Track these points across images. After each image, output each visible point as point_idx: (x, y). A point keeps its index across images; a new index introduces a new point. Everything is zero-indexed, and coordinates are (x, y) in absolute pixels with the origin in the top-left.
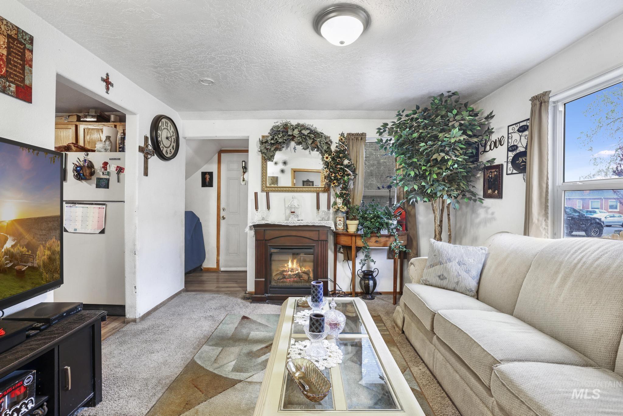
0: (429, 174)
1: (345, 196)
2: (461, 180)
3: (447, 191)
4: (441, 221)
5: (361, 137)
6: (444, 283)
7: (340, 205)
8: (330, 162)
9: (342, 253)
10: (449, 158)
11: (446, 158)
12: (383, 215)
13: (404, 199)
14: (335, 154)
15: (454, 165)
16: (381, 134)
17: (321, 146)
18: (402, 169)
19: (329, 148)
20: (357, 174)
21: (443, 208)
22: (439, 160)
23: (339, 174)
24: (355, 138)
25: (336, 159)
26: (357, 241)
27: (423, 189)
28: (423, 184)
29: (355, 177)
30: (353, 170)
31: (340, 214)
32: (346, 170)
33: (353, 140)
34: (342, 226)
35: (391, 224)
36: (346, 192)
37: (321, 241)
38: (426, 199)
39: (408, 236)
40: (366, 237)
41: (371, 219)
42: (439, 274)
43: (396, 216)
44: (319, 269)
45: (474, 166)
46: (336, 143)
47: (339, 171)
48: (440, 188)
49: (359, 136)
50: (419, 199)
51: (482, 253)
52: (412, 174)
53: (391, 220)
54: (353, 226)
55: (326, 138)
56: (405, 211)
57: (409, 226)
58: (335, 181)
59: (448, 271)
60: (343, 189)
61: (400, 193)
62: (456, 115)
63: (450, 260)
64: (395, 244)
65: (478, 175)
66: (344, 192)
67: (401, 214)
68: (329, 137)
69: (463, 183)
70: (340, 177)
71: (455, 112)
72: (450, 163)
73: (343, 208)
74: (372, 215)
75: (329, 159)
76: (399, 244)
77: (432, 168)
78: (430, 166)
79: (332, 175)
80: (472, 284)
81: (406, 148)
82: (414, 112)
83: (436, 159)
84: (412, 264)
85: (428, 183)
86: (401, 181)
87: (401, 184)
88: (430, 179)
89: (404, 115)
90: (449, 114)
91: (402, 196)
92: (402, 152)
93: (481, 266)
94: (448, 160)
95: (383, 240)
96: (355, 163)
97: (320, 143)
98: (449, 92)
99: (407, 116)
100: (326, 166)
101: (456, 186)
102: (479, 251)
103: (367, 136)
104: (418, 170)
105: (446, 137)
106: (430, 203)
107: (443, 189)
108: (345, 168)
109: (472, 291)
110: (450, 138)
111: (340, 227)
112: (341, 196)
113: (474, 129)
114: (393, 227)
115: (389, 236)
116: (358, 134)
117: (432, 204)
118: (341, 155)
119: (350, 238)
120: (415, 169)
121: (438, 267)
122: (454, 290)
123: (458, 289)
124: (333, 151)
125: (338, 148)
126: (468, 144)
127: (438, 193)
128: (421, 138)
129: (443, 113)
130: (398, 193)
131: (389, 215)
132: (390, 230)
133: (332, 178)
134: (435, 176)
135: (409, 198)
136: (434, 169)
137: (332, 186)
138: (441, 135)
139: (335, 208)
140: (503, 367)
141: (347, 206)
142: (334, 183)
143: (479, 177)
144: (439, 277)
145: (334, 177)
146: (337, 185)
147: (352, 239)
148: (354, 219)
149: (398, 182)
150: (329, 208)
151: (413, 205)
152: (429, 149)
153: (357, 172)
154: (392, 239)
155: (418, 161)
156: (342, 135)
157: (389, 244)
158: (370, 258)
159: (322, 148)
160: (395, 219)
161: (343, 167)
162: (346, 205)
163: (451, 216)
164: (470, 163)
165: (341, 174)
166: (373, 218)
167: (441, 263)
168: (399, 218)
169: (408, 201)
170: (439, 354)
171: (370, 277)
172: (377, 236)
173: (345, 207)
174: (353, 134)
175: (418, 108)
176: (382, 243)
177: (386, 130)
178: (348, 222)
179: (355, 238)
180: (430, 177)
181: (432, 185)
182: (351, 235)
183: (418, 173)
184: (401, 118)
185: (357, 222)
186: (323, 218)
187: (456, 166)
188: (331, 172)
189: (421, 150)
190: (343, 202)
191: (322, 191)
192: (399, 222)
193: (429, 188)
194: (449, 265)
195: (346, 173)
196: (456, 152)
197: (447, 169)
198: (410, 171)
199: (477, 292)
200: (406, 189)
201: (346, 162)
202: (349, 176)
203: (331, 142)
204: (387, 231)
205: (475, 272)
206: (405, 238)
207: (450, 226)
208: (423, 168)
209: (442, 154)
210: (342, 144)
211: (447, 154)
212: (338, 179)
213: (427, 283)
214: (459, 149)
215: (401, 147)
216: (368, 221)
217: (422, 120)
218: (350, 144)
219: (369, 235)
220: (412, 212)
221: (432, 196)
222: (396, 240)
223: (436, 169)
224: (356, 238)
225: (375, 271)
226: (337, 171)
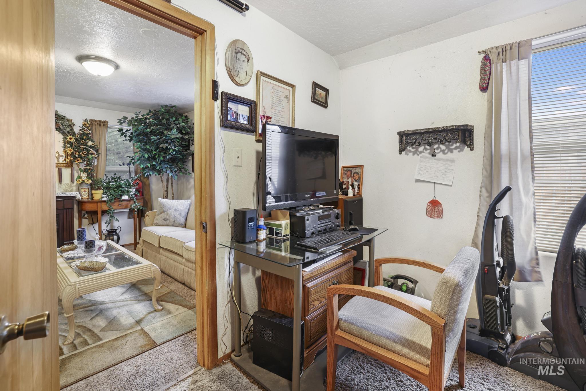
0: (158, 157)
1: (89, 171)
2: (178, 161)
3: (170, 168)
4: (167, 188)
5: (104, 124)
6: (167, 222)
7: (85, 179)
8: (74, 142)
9: (86, 218)
10: (170, 147)
11: (168, 148)
12: (124, 185)
13: (140, 173)
14: (79, 136)
15: (173, 152)
16: (121, 124)
17: (64, 128)
18: (138, 153)
19: (72, 130)
20: (100, 154)
21: (168, 179)
22: (164, 148)
23: (82, 152)
24: (97, 124)
25: (79, 140)
26: (102, 206)
27: (154, 166)
28: (154, 163)
29: (98, 156)
30: (96, 150)
31: (85, 186)
32: (90, 150)
33: (95, 125)
34: (87, 196)
35: (131, 192)
36: (90, 168)
37: (66, 209)
38: (156, 173)
39: (144, 199)
40: (110, 202)
41: (114, 189)
42: (164, 218)
43: (135, 185)
44: (65, 233)
45: (186, 153)
46: (80, 127)
47: (83, 150)
48: (166, 166)
49: (102, 123)
50: (151, 173)
51: (188, 203)
52: (146, 156)
53: (131, 189)
54: (98, 195)
55: (68, 120)
56: (141, 182)
57: (145, 192)
58: (79, 159)
59: (169, 216)
60: (87, 165)
61: (137, 168)
62: (175, 120)
63: (170, 209)
64: (134, 205)
65: (190, 158)
66: (88, 168)
67: (138, 184)
68: (71, 120)
69: (180, 164)
70: (84, 155)
71: (174, 119)
72: (171, 151)
73: (88, 181)
74: (114, 186)
75: (73, 140)
76: (138, 205)
77: (160, 153)
78: (159, 151)
79: (76, 153)
80: (182, 220)
81: (142, 138)
82: (148, 114)
83: (162, 147)
84: (147, 215)
85: (157, 163)
86: (138, 160)
87: (138, 163)
88: (158, 160)
89: (141, 115)
90: (171, 119)
91: (139, 171)
92: (138, 140)
93: (187, 210)
94: (170, 149)
95: (124, 203)
96: (98, 145)
97: (62, 125)
98: (170, 105)
99: (142, 116)
100: (69, 146)
101: (175, 165)
102: (186, 202)
103: (109, 124)
104: (150, 153)
105: (168, 134)
106: (160, 176)
107: (168, 167)
108: (89, 149)
109: (182, 224)
110: (171, 135)
111: (85, 196)
112: (85, 171)
113: (187, 130)
114: (132, 193)
115: (129, 200)
116: (100, 121)
117: (161, 177)
118: (85, 137)
119: (96, 204)
120: (148, 153)
121: (163, 214)
122: (173, 226)
123: (175, 225)
124: (76, 133)
125: (82, 131)
126: (182, 139)
127: (164, 169)
128: (152, 133)
129: (168, 117)
130: (136, 168)
131: (129, 185)
132: (130, 196)
133: (76, 156)
134: (162, 158)
135: (144, 172)
136: (161, 154)
137: (76, 162)
138: (165, 132)
139: (79, 181)
140: (186, 244)
141: (91, 180)
142: (78, 161)
143: (190, 160)
144: (164, 219)
145: (79, 155)
146: (81, 162)
147: (97, 205)
148: (99, 189)
149: (136, 161)
150: (72, 181)
151: (148, 177)
152: (158, 141)
153: (100, 152)
154: (132, 202)
155: (150, 147)
156: (86, 120)
157: (129, 206)
158: (114, 218)
159: (65, 129)
160: (134, 188)
161: (87, 147)
162: (90, 178)
163: (174, 184)
164: (185, 151)
165: (85, 153)
166: (116, 188)
167: (165, 211)
168: (137, 187)
169: (144, 175)
170: (163, 257)
171: (114, 233)
172: (120, 201)
173: (90, 180)
174: (96, 121)
175: (150, 111)
176: (124, 206)
177: (125, 122)
178: (93, 192)
179: (100, 204)
180: (159, 158)
181: (160, 164)
182: (97, 202)
183: (150, 155)
184: (138, 117)
185: (102, 191)
186: (66, 190)
187: (174, 153)
188: (75, 151)
189: (152, 141)
190: (87, 176)
191: (64, 167)
192: (137, 190)
193: (158, 166)
194: (170, 212)
195: (90, 152)
196: (175, 144)
197: (169, 154)
198: (145, 154)
199: (185, 225)
200: (142, 166)
201: (90, 143)
202: (93, 154)
203: (74, 125)
204: (127, 196)
205: (184, 214)
206: (142, 201)
207: (173, 191)
208: (154, 152)
209: (167, 145)
210: (85, 128)
211: (170, 144)
212: (82, 157)
213: (157, 225)
214: (176, 142)
215: (138, 136)
216: (111, 190)
217: (153, 121)
218: (93, 128)
219: (113, 201)
220: (147, 183)
221: (160, 172)
222: (135, 202)
223: (163, 153)
224: (102, 204)
225: (118, 228)
226: (81, 150)
